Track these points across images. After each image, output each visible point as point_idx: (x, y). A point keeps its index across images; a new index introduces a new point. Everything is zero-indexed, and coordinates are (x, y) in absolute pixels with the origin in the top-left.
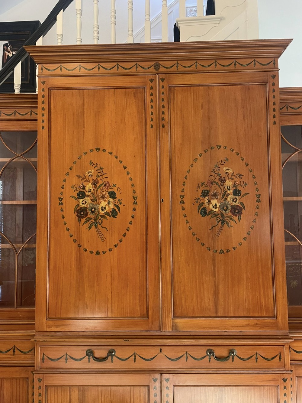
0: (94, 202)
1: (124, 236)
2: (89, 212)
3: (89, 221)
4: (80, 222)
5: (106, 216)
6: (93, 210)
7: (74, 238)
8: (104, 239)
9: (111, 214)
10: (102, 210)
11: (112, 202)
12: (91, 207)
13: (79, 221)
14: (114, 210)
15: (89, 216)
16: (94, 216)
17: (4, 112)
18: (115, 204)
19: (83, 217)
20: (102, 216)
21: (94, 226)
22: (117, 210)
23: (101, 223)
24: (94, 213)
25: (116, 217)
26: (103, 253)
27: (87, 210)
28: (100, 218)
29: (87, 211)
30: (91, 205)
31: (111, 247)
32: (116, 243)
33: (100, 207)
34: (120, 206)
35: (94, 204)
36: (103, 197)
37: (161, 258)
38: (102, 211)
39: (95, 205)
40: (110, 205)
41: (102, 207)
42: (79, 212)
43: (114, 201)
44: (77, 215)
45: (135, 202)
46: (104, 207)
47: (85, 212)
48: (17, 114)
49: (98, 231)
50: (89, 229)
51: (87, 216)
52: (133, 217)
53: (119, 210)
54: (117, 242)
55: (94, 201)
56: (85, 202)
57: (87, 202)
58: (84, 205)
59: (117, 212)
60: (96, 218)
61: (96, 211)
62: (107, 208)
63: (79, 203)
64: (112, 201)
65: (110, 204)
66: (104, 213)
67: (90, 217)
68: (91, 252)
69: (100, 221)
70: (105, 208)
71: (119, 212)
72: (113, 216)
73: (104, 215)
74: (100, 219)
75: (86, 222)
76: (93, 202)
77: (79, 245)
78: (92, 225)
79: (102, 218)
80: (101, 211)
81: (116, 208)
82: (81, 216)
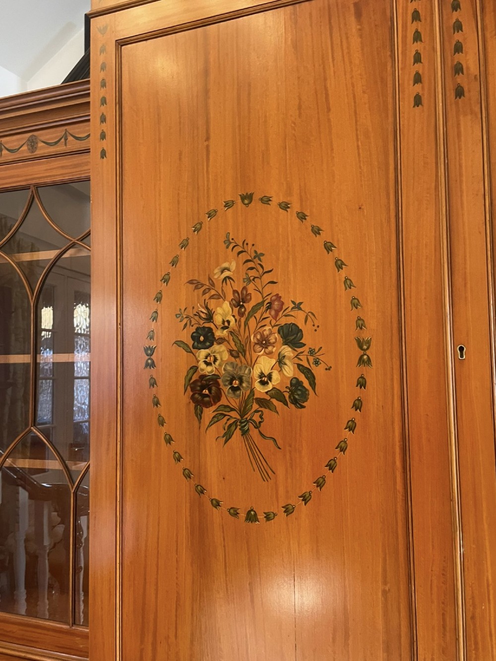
0: (237, 359)
1: (331, 467)
2: (226, 389)
3: (225, 415)
4: (199, 415)
5: (274, 401)
6: (236, 381)
7: (183, 464)
8: (270, 472)
9: (287, 395)
10: (263, 383)
11: (289, 358)
12: (229, 373)
13: (197, 416)
14: (296, 385)
15: (223, 401)
16: (237, 401)
17: (43, 138)
18: (299, 365)
19: (208, 405)
20: (262, 402)
21: (238, 432)
22: (306, 383)
23: (260, 422)
24: (238, 392)
25: (304, 407)
26: (268, 517)
27: (220, 381)
28: (255, 406)
29: (219, 385)
30: (229, 368)
31: (290, 502)
32: (305, 490)
33: (256, 372)
34: (315, 370)
35: (237, 365)
36: (264, 343)
37: (463, 556)
38: (262, 387)
39: (240, 368)
40: (285, 366)
41: (262, 375)
42: (198, 388)
43: (296, 353)
44: (192, 398)
45: (365, 357)
46: (266, 373)
47: (214, 388)
48: (70, 138)
49: (252, 448)
50: (226, 442)
51: (219, 400)
52: (358, 405)
53: (313, 384)
54: (307, 486)
55: (238, 357)
56: (212, 359)
57: (218, 357)
58: (209, 369)
59: (306, 390)
60: (246, 406)
61: (244, 385)
62: (276, 376)
63: (198, 361)
64: (292, 355)
65: (285, 364)
66: (267, 393)
67: (226, 403)
68: (232, 511)
69: (256, 418)
70: (270, 377)
71: (314, 389)
72: (295, 402)
73: (268, 398)
74: (256, 411)
75: (216, 420)
76: (235, 357)
77: (199, 487)
78: (233, 428)
79: (260, 409)
80: (257, 386)
81: (302, 378)
82: (203, 400)
